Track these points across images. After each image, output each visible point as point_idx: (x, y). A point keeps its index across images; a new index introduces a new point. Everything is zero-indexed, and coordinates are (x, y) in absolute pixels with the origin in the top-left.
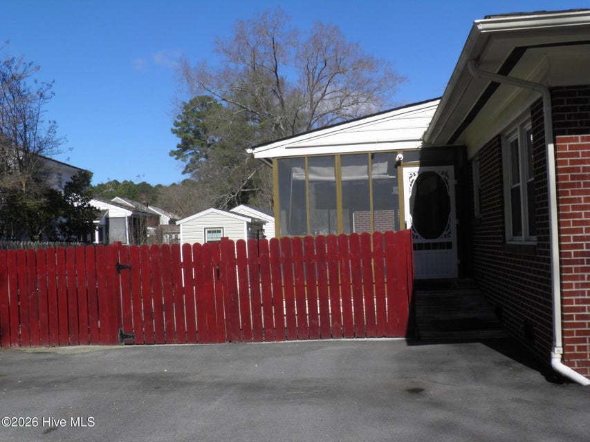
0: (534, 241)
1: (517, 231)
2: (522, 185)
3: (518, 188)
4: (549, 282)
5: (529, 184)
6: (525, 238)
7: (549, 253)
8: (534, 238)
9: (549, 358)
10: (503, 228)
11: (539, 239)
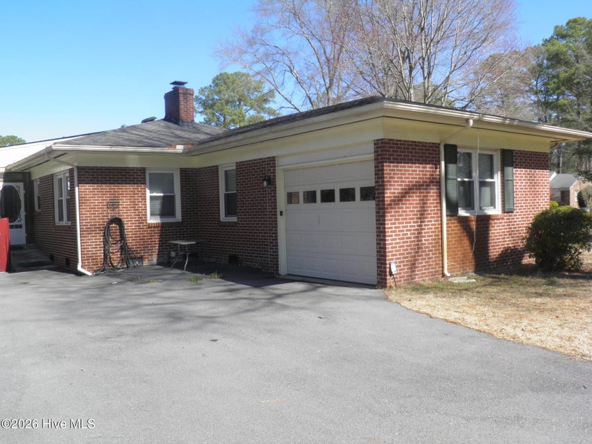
0: (69, 223)
1: (61, 218)
2: (64, 198)
3: (62, 200)
4: (76, 239)
5: (67, 199)
6: (65, 222)
7: (76, 228)
8: (70, 222)
9: (77, 267)
10: (54, 218)
11: (72, 223)
